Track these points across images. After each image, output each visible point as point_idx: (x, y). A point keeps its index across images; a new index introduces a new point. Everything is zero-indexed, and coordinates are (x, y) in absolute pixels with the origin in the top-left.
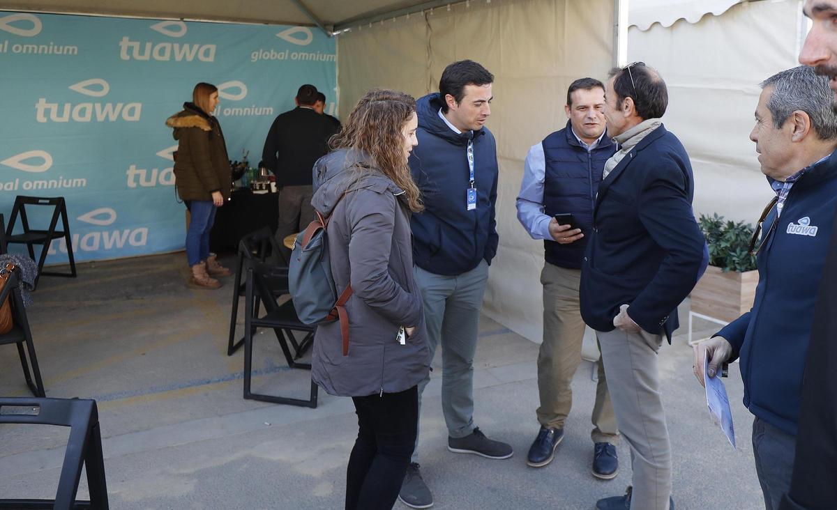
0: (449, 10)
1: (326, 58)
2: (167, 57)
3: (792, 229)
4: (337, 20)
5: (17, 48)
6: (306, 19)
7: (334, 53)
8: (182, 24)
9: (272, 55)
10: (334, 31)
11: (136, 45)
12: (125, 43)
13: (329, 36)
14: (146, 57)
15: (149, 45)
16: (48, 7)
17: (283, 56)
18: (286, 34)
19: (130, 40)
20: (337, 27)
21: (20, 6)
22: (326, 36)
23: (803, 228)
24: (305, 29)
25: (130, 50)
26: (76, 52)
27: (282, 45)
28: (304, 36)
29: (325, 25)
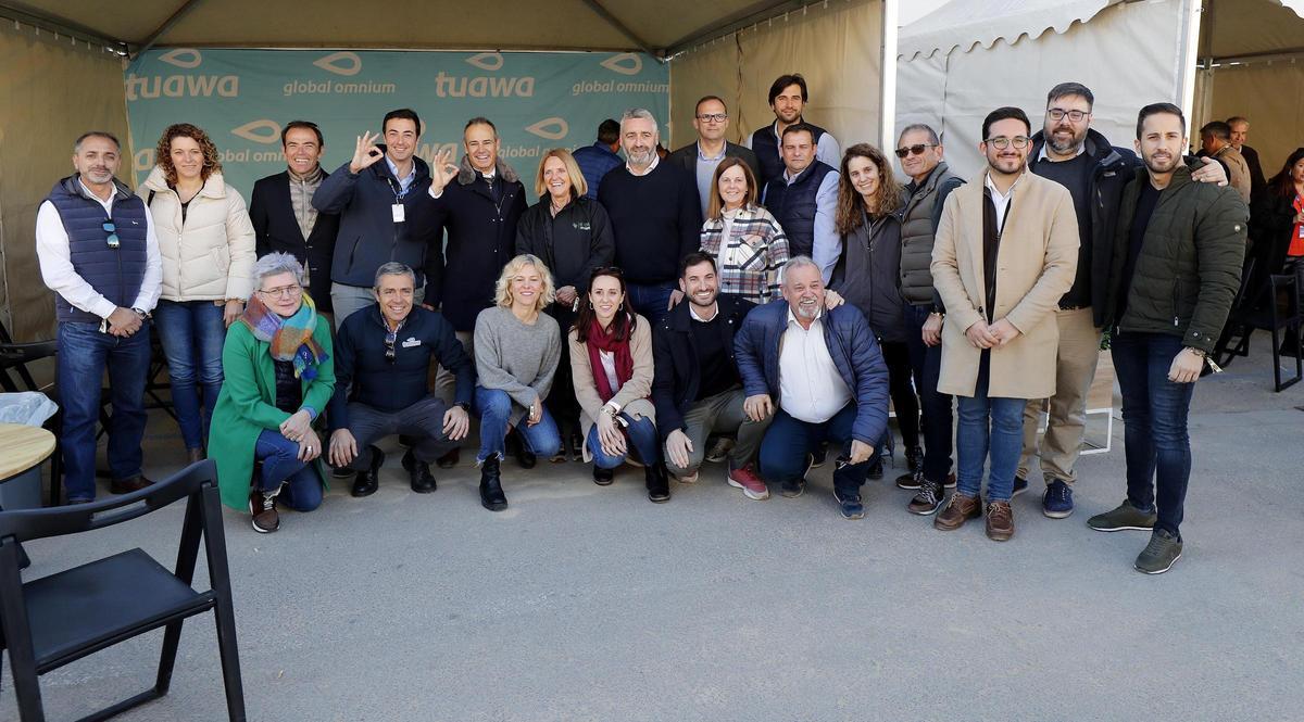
0: (786, 19)
1: (658, 88)
2: (483, 93)
3: (405, 345)
4: (666, 43)
5: (339, 88)
6: (633, 45)
7: (667, 83)
8: (498, 56)
9: (596, 87)
10: (666, 56)
11: (452, 81)
12: (441, 79)
13: (661, 63)
14: (462, 94)
15: (464, 80)
16: (366, 44)
17: (607, 88)
18: (612, 62)
19: (446, 76)
20: (668, 52)
21: (341, 44)
22: (657, 63)
23: (412, 342)
24: (633, 55)
25: (446, 86)
26: (393, 90)
27: (609, 75)
28: (631, 64)
29: (655, 51)
